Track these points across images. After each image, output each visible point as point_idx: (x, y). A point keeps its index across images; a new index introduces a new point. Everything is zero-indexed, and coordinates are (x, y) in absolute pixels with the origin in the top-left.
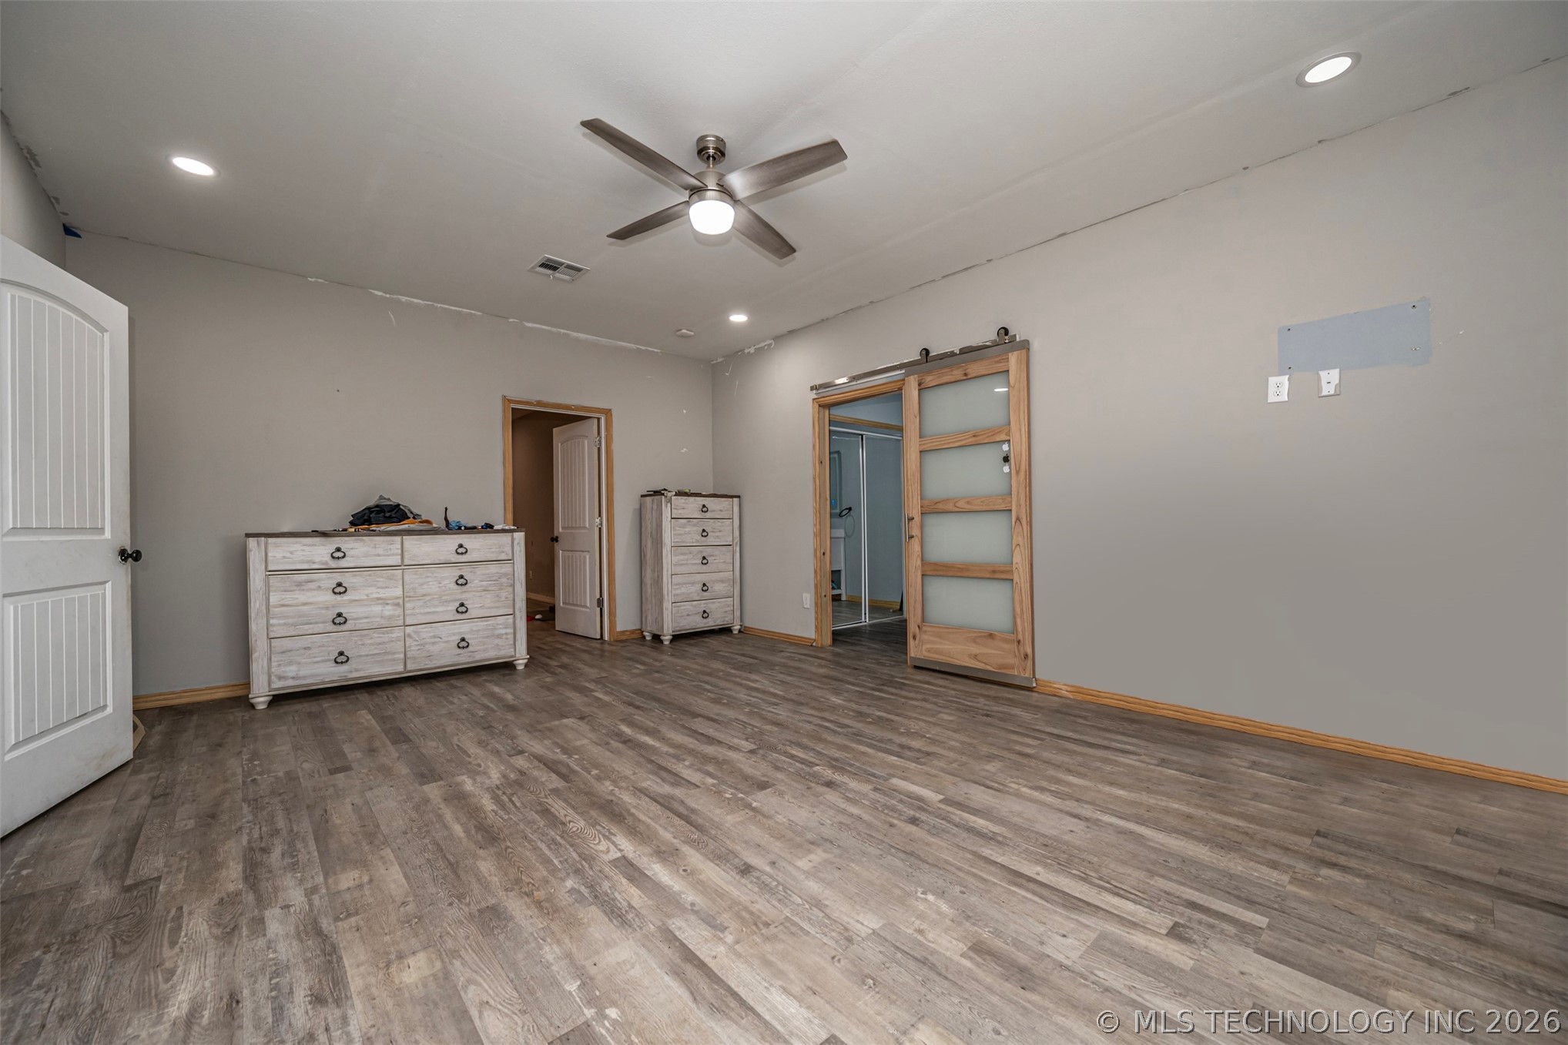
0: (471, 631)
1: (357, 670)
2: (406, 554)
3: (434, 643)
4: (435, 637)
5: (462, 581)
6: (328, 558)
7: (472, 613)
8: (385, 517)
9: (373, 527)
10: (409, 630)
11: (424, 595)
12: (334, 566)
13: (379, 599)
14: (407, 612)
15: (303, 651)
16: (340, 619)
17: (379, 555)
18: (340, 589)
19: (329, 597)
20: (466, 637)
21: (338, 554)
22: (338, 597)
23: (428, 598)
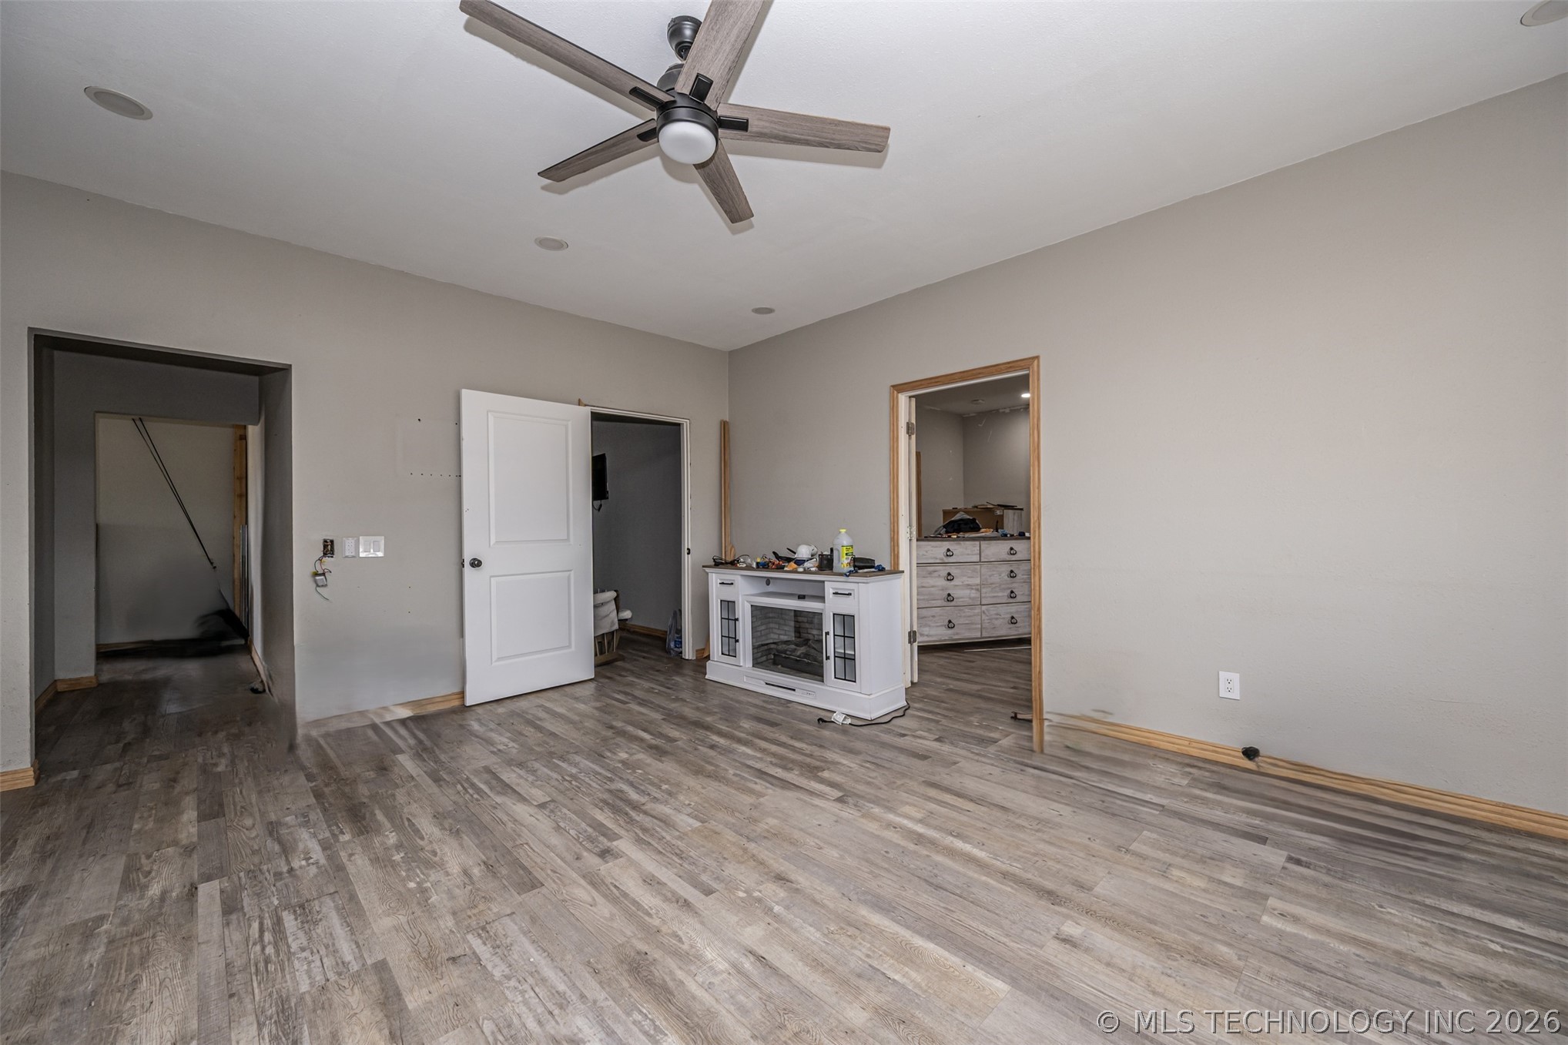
0: (1017, 612)
1: (957, 634)
2: (982, 554)
3: (997, 619)
4: (997, 614)
5: (1012, 574)
6: (942, 556)
7: (1019, 599)
8: (970, 527)
9: (961, 535)
10: (984, 608)
11: (991, 584)
12: (946, 561)
13: (968, 585)
14: (983, 595)
15: (931, 618)
16: (949, 598)
17: (968, 555)
18: (949, 577)
19: (942, 582)
20: (1014, 616)
21: (949, 553)
22: (948, 582)
23: (994, 586)
